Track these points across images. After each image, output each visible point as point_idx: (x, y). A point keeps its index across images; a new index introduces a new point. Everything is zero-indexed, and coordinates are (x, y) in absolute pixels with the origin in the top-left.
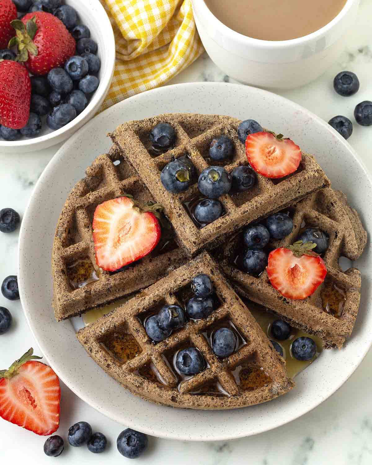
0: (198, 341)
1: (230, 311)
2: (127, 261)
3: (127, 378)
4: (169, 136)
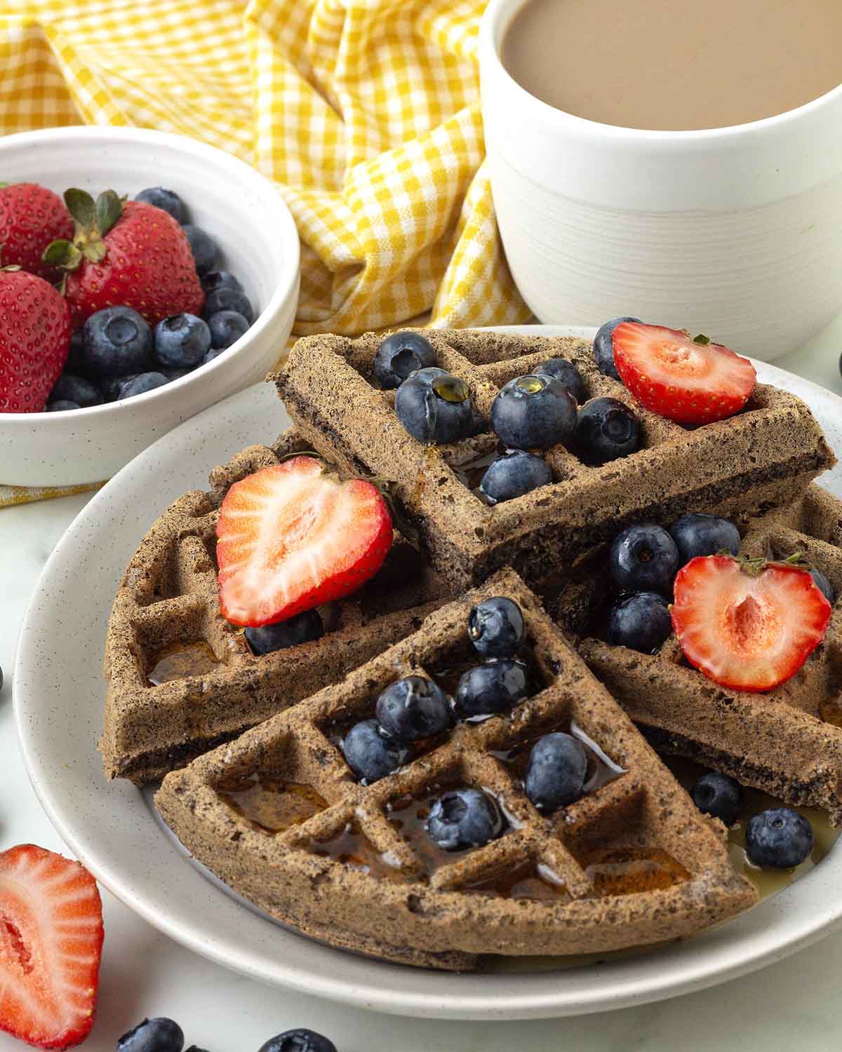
0: (484, 768)
1: (571, 691)
2: (301, 591)
4: (420, 353)
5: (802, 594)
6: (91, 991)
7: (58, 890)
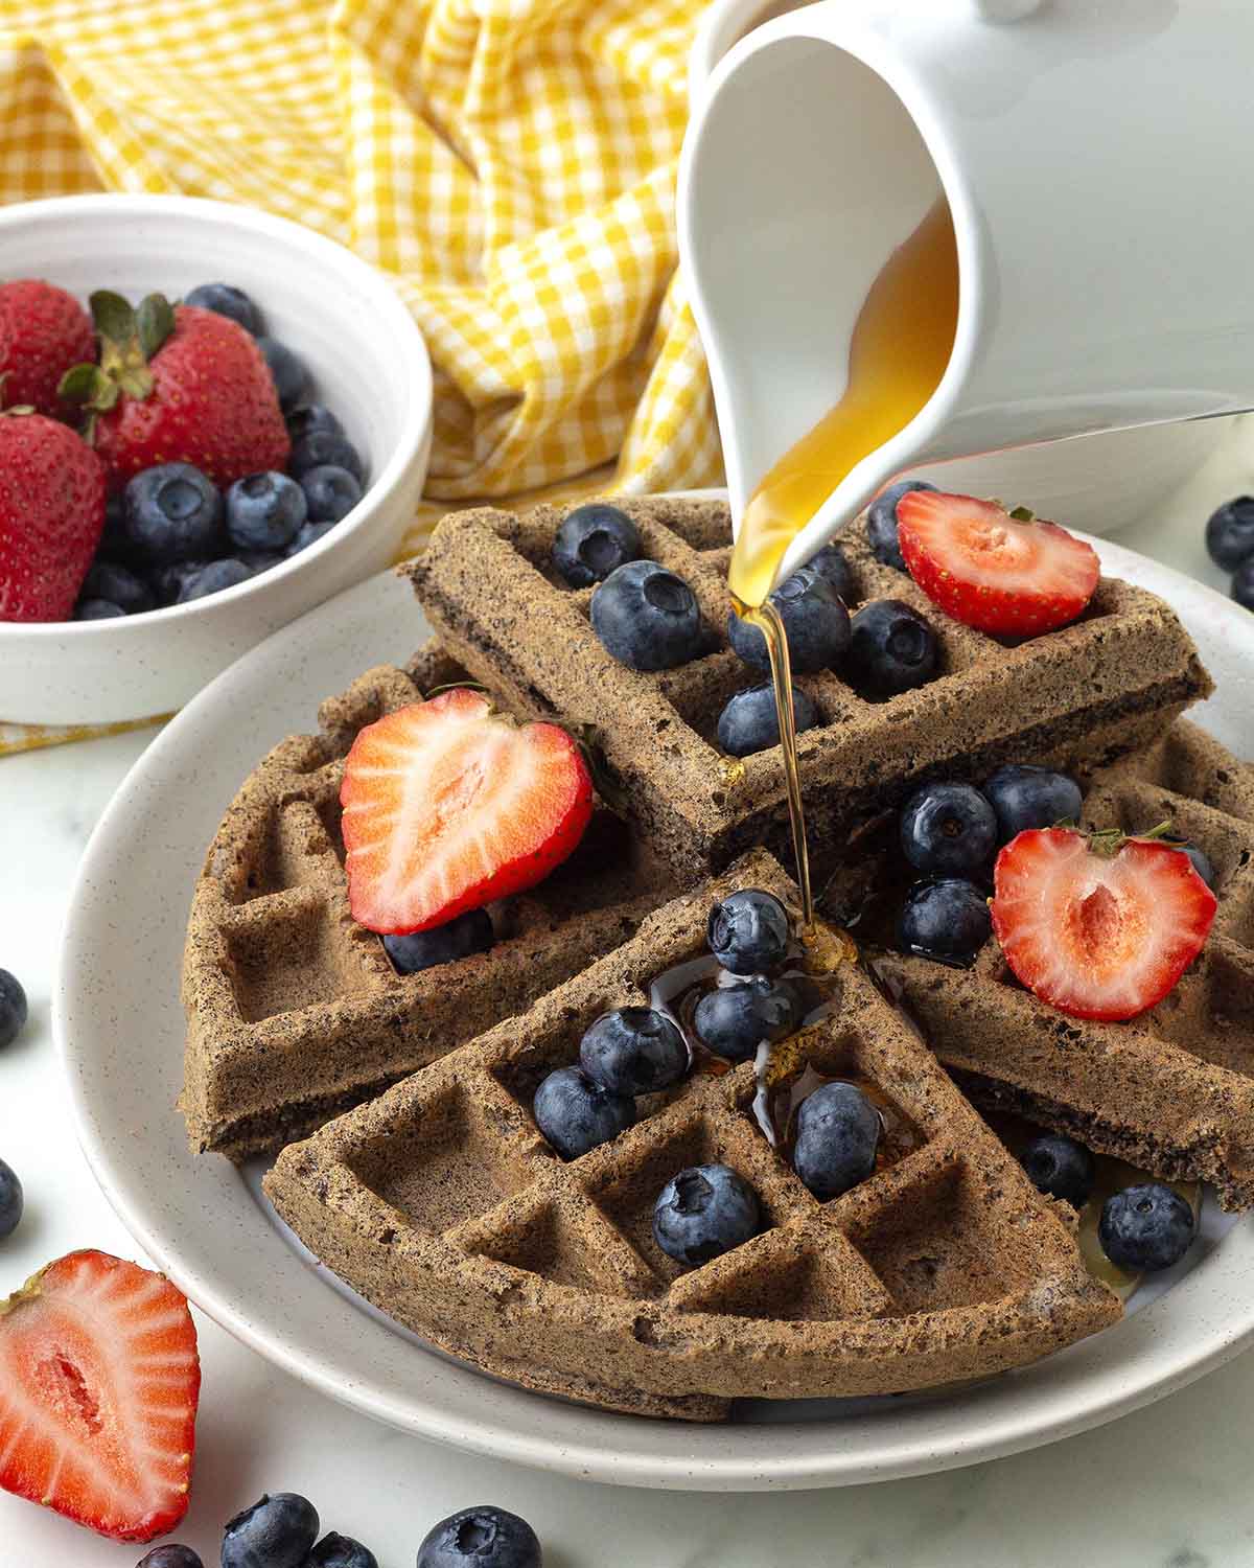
0: (735, 1134)
1: (856, 1023)
2: (465, 883)
3: (459, 1268)
5: (1176, 883)
6: (185, 1456)
7: (133, 1314)
